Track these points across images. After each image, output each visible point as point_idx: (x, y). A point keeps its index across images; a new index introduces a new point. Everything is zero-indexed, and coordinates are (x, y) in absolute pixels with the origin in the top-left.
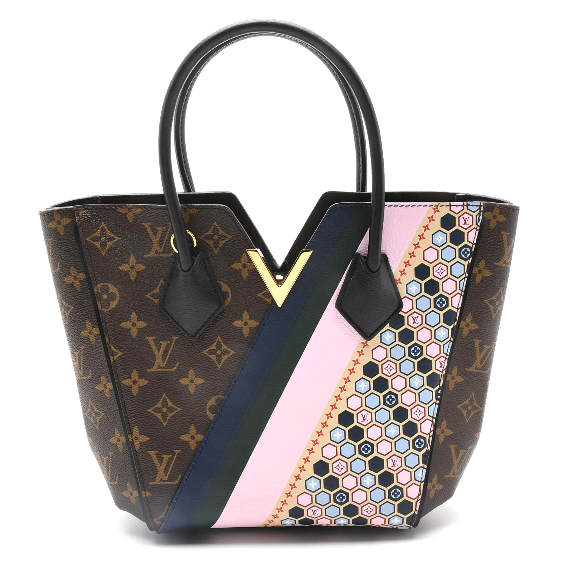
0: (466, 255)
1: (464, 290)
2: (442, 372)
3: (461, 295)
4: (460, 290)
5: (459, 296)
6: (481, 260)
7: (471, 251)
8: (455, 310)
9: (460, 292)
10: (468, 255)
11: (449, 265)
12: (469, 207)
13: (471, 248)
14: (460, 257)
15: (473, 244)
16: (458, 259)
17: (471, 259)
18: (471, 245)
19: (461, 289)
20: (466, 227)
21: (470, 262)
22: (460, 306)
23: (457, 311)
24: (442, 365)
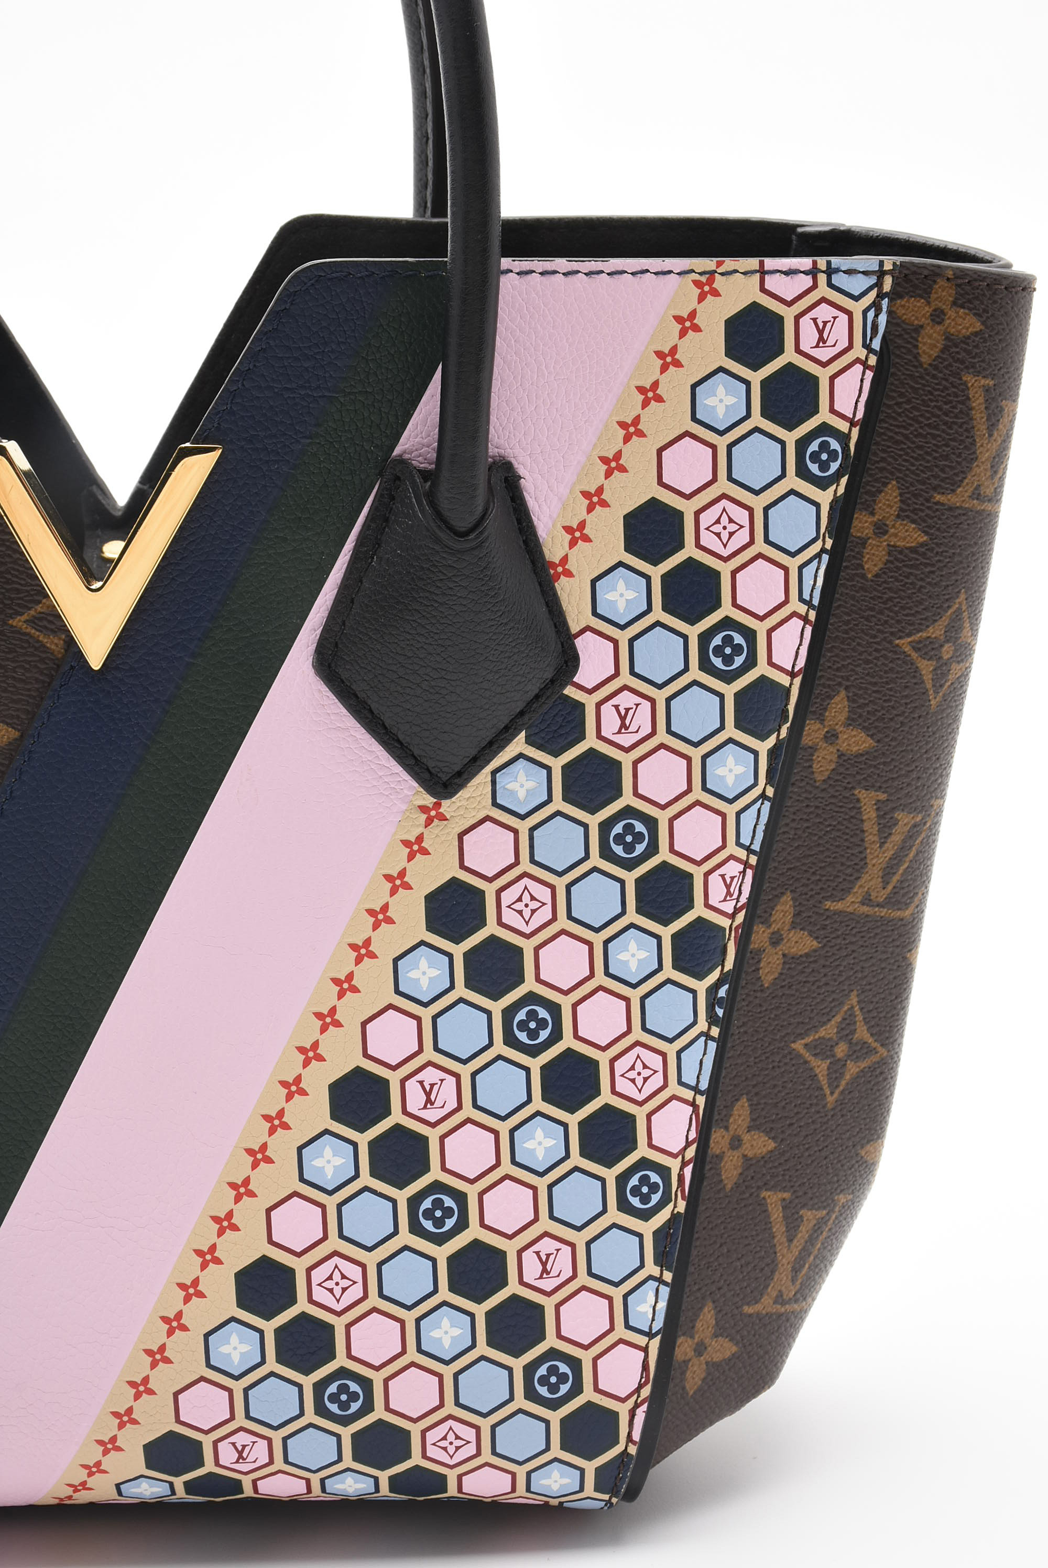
0: (824, 466)
1: (816, 602)
2: (733, 917)
3: (805, 619)
4: (801, 599)
5: (797, 623)
6: (885, 484)
7: (845, 448)
8: (784, 680)
9: (802, 609)
10: (834, 466)
11: (758, 503)
12: (835, 280)
13: (844, 439)
14: (803, 472)
15: (853, 424)
16: (793, 481)
17: (844, 480)
18: (843, 426)
19: (806, 596)
20: (823, 354)
21: (841, 490)
22: (801, 663)
23: (791, 684)
24: (732, 890)
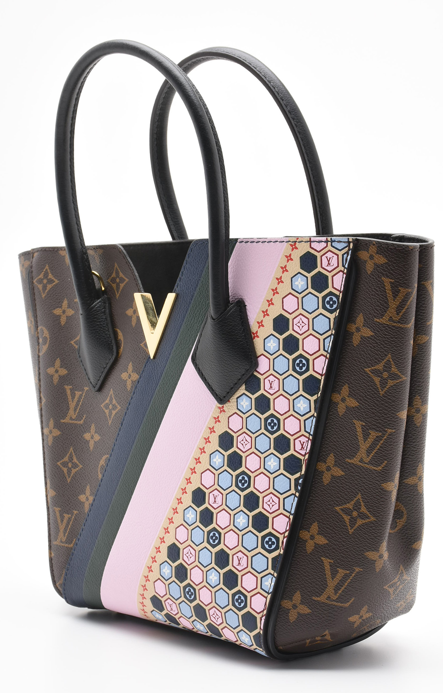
0: (331, 306)
1: (329, 351)
2: (304, 456)
3: (326, 357)
4: (324, 350)
5: (323, 358)
6: (359, 314)
7: (338, 300)
8: (319, 377)
9: (325, 353)
10: (335, 306)
11: (311, 317)
12: (333, 244)
13: (337, 297)
14: (324, 308)
15: (340, 292)
16: (321, 310)
17: (338, 311)
18: (337, 293)
19: (326, 349)
20: (330, 269)
21: (337, 314)
22: (324, 372)
23: (322, 378)
24: (304, 446)
